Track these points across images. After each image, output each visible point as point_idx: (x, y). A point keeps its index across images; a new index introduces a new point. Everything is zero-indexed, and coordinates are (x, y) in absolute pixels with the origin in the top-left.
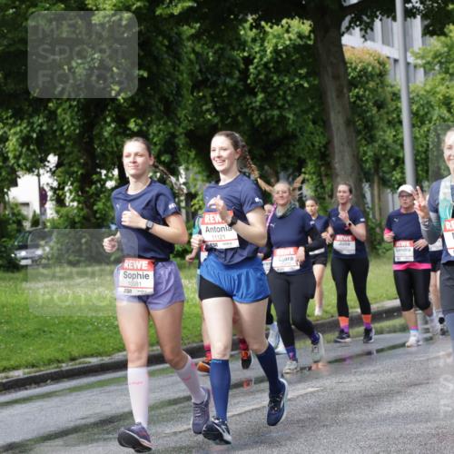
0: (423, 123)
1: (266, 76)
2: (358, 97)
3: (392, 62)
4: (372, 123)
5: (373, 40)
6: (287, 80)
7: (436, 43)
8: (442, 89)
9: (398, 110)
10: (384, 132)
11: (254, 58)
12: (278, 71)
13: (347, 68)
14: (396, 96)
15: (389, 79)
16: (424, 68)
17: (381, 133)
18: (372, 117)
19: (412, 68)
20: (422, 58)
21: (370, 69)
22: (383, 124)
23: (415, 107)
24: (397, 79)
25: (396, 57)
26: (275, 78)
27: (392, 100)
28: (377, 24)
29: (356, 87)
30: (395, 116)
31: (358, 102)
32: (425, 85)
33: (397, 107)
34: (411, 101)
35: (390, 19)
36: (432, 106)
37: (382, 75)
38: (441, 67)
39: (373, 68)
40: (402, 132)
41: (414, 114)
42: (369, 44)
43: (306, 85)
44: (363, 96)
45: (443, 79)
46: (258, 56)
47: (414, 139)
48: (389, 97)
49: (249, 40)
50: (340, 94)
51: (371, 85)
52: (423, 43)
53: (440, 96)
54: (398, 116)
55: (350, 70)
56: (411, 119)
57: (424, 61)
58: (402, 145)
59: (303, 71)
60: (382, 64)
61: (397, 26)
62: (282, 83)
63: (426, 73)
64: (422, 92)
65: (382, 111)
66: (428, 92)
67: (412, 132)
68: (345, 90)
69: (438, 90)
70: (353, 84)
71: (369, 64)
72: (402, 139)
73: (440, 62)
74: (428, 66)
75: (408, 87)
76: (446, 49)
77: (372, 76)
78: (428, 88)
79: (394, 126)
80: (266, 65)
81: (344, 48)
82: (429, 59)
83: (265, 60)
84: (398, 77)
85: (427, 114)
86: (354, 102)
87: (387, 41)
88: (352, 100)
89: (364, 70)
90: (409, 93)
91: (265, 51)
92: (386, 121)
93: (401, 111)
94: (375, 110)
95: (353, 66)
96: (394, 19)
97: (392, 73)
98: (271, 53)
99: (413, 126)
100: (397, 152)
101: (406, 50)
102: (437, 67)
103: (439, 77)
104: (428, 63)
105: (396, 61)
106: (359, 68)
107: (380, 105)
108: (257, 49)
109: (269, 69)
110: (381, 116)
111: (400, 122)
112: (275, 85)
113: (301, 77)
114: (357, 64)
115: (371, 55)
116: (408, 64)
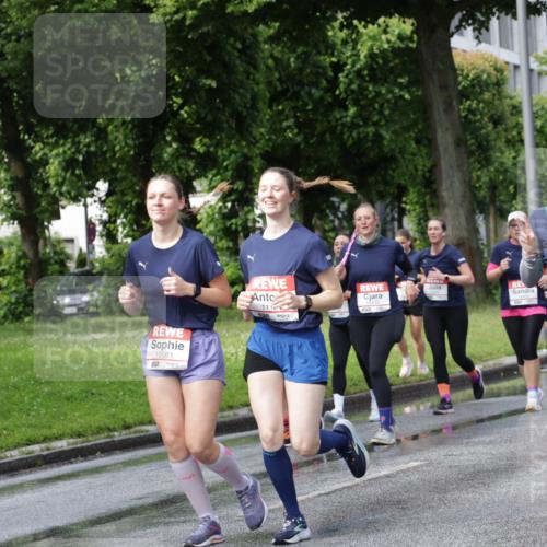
1: (359, 86)
2: (470, 110)
3: (512, 68)
4: (488, 142)
5: (488, 42)
6: (384, 91)
9: (519, 127)
10: (502, 153)
11: (345, 64)
12: (374, 79)
13: (457, 76)
14: (516, 110)
15: (508, 89)
17: (498, 154)
18: (487, 134)
19: (535, 76)
21: (485, 76)
22: (501, 144)
23: (539, 123)
24: (518, 89)
25: (517, 62)
26: (371, 88)
27: (512, 114)
28: (494, 22)
29: (467, 98)
30: (515, 133)
31: (471, 117)
33: (518, 123)
34: (535, 116)
35: (509, 17)
37: (499, 84)
39: (489, 75)
41: (538, 132)
42: (484, 47)
43: (407, 96)
44: (477, 109)
46: (350, 61)
48: (508, 111)
49: (339, 42)
50: (449, 108)
51: (487, 96)
54: (519, 133)
55: (460, 78)
56: (535, 137)
59: (402, 80)
60: (499, 70)
61: (518, 25)
62: (378, 94)
65: (500, 128)
68: (455, 103)
70: (464, 95)
71: (483, 71)
75: (531, 99)
77: (487, 85)
79: (514, 146)
80: (359, 73)
81: (454, 52)
83: (358, 66)
84: (518, 87)
86: (466, 117)
87: (505, 43)
88: (463, 114)
89: (478, 77)
90: (532, 106)
91: (358, 55)
92: (504, 140)
93: (522, 128)
94: (490, 127)
95: (465, 72)
96: (515, 16)
97: (511, 81)
98: (365, 57)
99: (537, 145)
101: (528, 55)
105: (516, 67)
106: (471, 76)
107: (497, 121)
108: (349, 53)
109: (363, 77)
110: (498, 133)
111: (522, 141)
112: (370, 96)
113: (401, 86)
114: (469, 71)
115: (486, 59)
116: (531, 71)
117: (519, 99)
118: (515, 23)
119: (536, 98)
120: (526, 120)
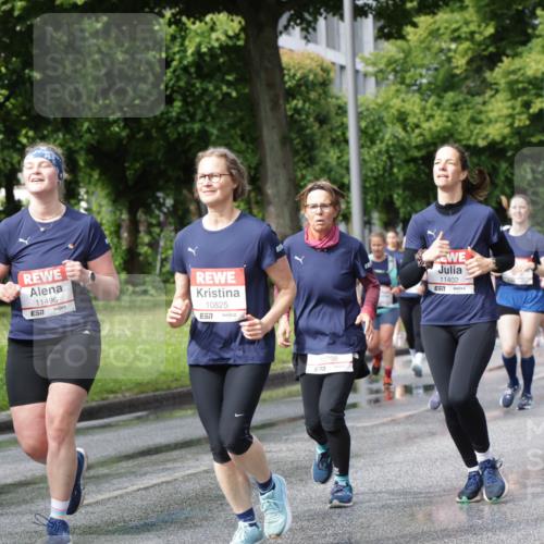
0: (373, 142)
1: (187, 83)
2: (297, 111)
3: (337, 68)
4: (313, 142)
5: (316, 42)
6: (211, 88)
7: (391, 48)
8: (396, 103)
9: (344, 127)
10: (327, 152)
11: (173, 60)
12: (202, 76)
13: (284, 75)
14: (342, 110)
15: (334, 89)
16: (376, 77)
17: (323, 154)
18: (313, 134)
19: (361, 77)
20: (374, 64)
21: (311, 77)
22: (326, 144)
23: (363, 124)
24: (344, 89)
25: (343, 62)
26: (198, 85)
27: (337, 114)
28: (321, 23)
29: (294, 97)
30: (339, 133)
31: (296, 116)
32: (377, 97)
33: (342, 124)
34: (360, 116)
35: (336, 18)
36: (384, 123)
37: (325, 84)
38: (395, 76)
39: (315, 75)
40: (348, 153)
41: (362, 132)
42: (311, 47)
43: (234, 94)
44: (303, 109)
45: (398, 91)
46: (177, 57)
47: (363, 162)
48: (333, 111)
49: (168, 37)
50: (275, 106)
51: (313, 95)
52: (376, 47)
53: (393, 111)
54: (344, 134)
55: (286, 78)
56: (360, 139)
57: (376, 69)
58: (348, 169)
59: (230, 78)
60: (326, 71)
61: (344, 27)
62: (205, 91)
63: (378, 83)
64: (372, 106)
65: (325, 127)
66: (380, 106)
67: (360, 154)
68: (281, 102)
69: (391, 103)
70: (291, 94)
71: (310, 71)
72: (348, 162)
73: (395, 71)
74: (380, 75)
75: (356, 99)
76: (402, 55)
77: (313, 84)
78: (380, 101)
79: (339, 146)
80: (185, 69)
81: (281, 51)
82: (382, 66)
83: (185, 63)
84: (344, 86)
85: (377, 132)
86: (292, 116)
87: (332, 43)
88: (289, 113)
89: (304, 77)
90: (357, 106)
91: (185, 51)
92: (329, 139)
93: (347, 128)
94: (316, 126)
95: (292, 72)
96: (341, 18)
97: (337, 81)
98: (193, 54)
99: (362, 146)
100: (342, 177)
101: (354, 55)
102: (391, 77)
103: (393, 88)
104: (381, 71)
105: (342, 68)
106: (299, 75)
107: (322, 120)
108: (176, 49)
109: (190, 74)
110: (323, 133)
111: (346, 141)
112: (197, 93)
113: (229, 84)
114: (297, 71)
115: (312, 59)
116: (356, 72)
117: (345, 100)
118: (341, 24)
119: (361, 98)
120: (351, 120)
